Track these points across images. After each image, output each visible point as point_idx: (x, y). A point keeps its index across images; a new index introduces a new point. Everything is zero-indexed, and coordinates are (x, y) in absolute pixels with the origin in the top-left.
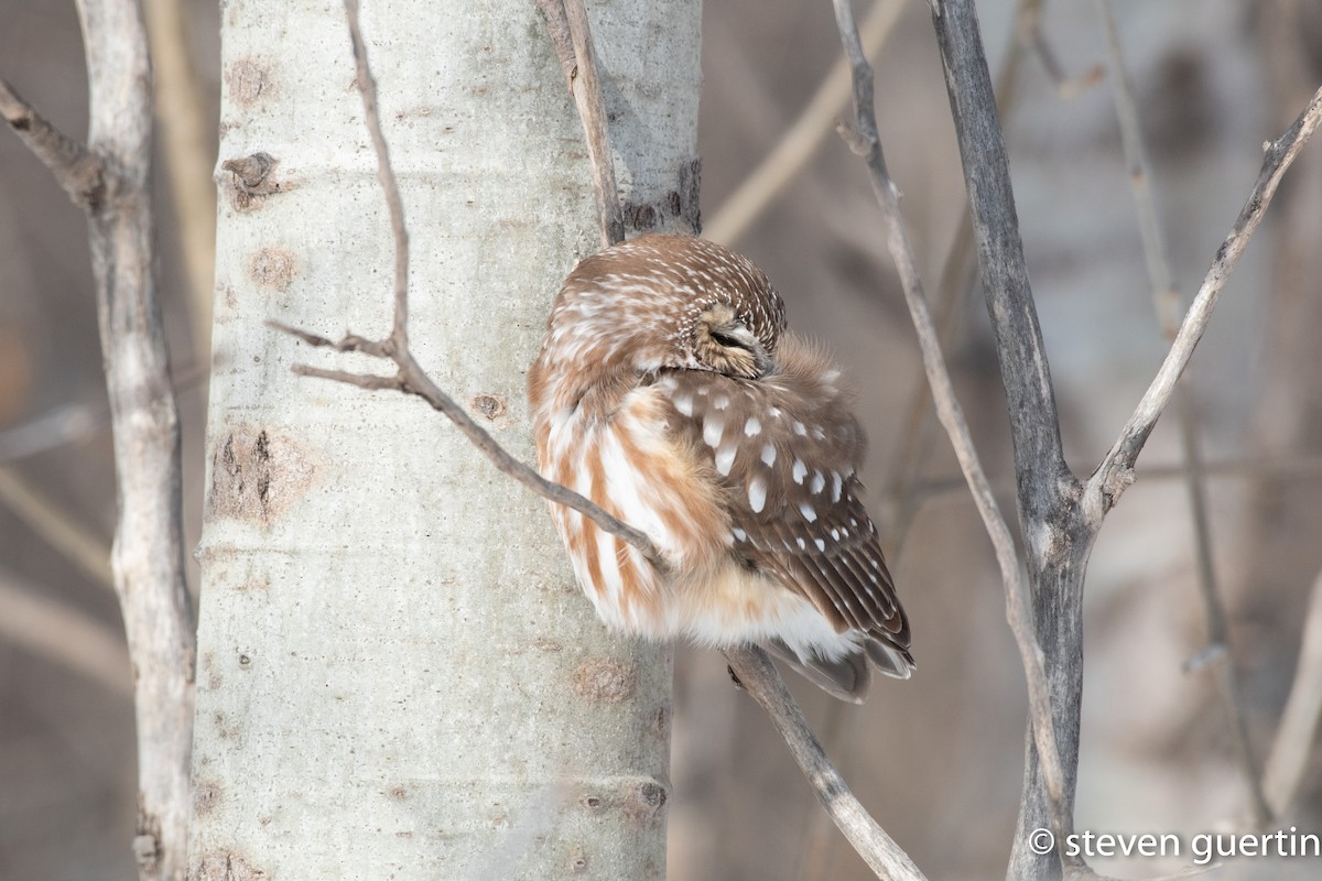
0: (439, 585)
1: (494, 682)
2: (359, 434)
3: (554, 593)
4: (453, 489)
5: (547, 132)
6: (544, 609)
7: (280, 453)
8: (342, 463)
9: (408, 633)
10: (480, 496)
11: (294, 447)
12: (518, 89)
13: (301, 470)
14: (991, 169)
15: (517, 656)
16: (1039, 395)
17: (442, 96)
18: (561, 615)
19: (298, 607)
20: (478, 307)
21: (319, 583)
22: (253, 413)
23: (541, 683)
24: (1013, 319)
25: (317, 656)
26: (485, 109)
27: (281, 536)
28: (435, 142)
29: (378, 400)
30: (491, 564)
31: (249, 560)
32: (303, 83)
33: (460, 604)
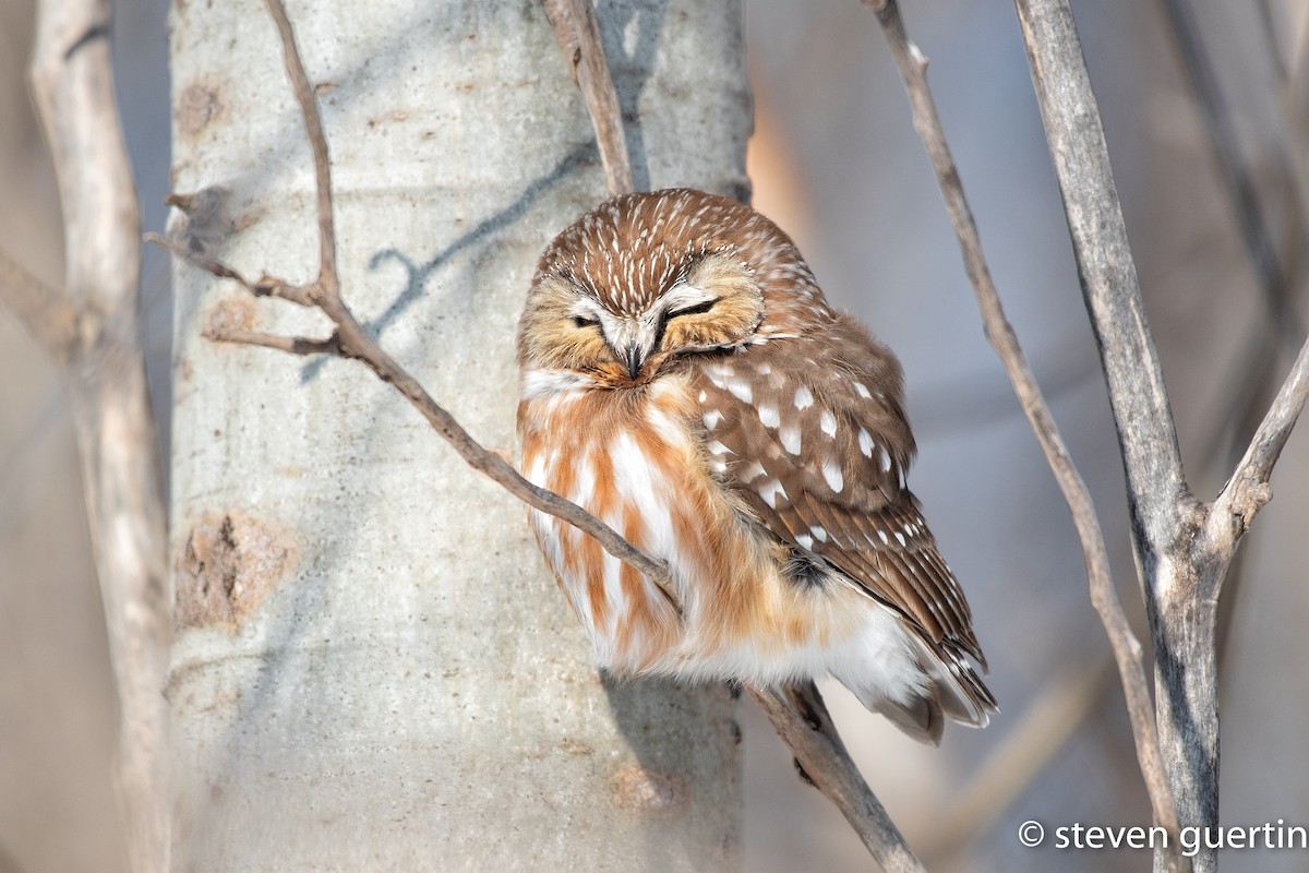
0: (439, 678)
1: (511, 791)
2: (337, 506)
3: (582, 685)
4: (453, 562)
5: (549, 134)
6: (570, 704)
7: (247, 538)
8: (319, 541)
9: (406, 738)
10: (486, 570)
11: (263, 529)
12: (512, 83)
13: (272, 556)
14: (1081, 138)
15: (538, 761)
16: (1151, 405)
17: (420, 96)
18: (591, 712)
19: (275, 719)
20: (473, 344)
21: (298, 686)
22: (216, 498)
23: (570, 792)
24: (1116, 315)
25: (299, 774)
26: (473, 109)
27: (252, 637)
28: (414, 150)
29: (358, 462)
30: (502, 651)
31: (217, 673)
32: (257, 98)
33: (466, 700)
